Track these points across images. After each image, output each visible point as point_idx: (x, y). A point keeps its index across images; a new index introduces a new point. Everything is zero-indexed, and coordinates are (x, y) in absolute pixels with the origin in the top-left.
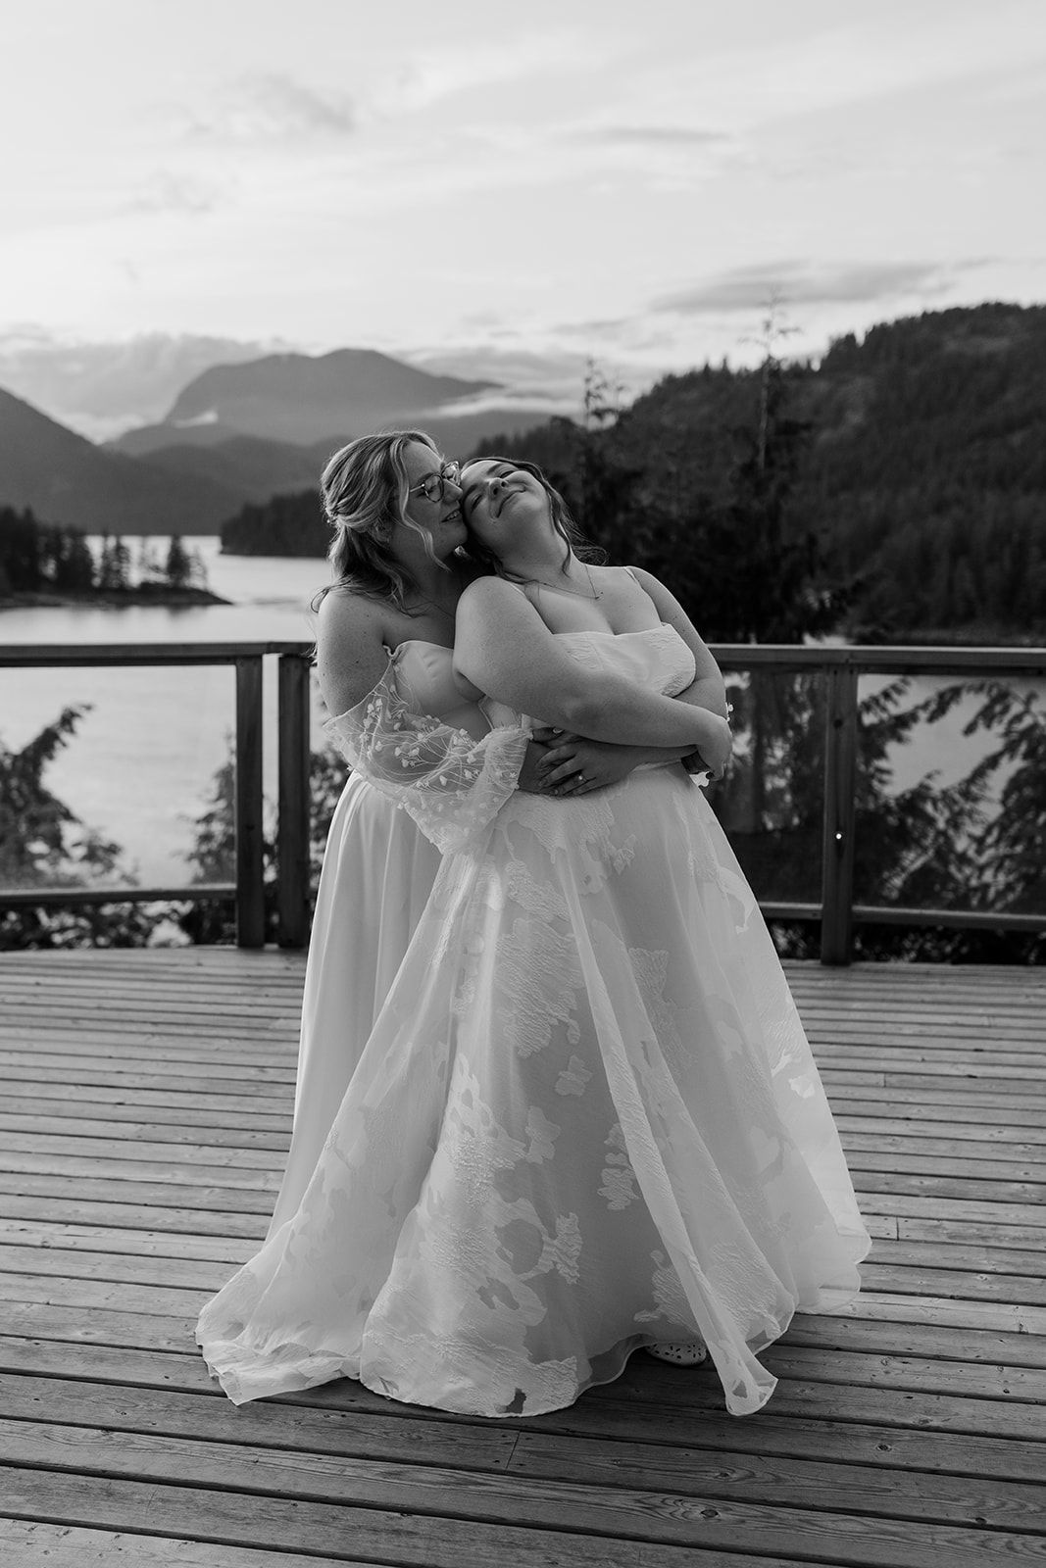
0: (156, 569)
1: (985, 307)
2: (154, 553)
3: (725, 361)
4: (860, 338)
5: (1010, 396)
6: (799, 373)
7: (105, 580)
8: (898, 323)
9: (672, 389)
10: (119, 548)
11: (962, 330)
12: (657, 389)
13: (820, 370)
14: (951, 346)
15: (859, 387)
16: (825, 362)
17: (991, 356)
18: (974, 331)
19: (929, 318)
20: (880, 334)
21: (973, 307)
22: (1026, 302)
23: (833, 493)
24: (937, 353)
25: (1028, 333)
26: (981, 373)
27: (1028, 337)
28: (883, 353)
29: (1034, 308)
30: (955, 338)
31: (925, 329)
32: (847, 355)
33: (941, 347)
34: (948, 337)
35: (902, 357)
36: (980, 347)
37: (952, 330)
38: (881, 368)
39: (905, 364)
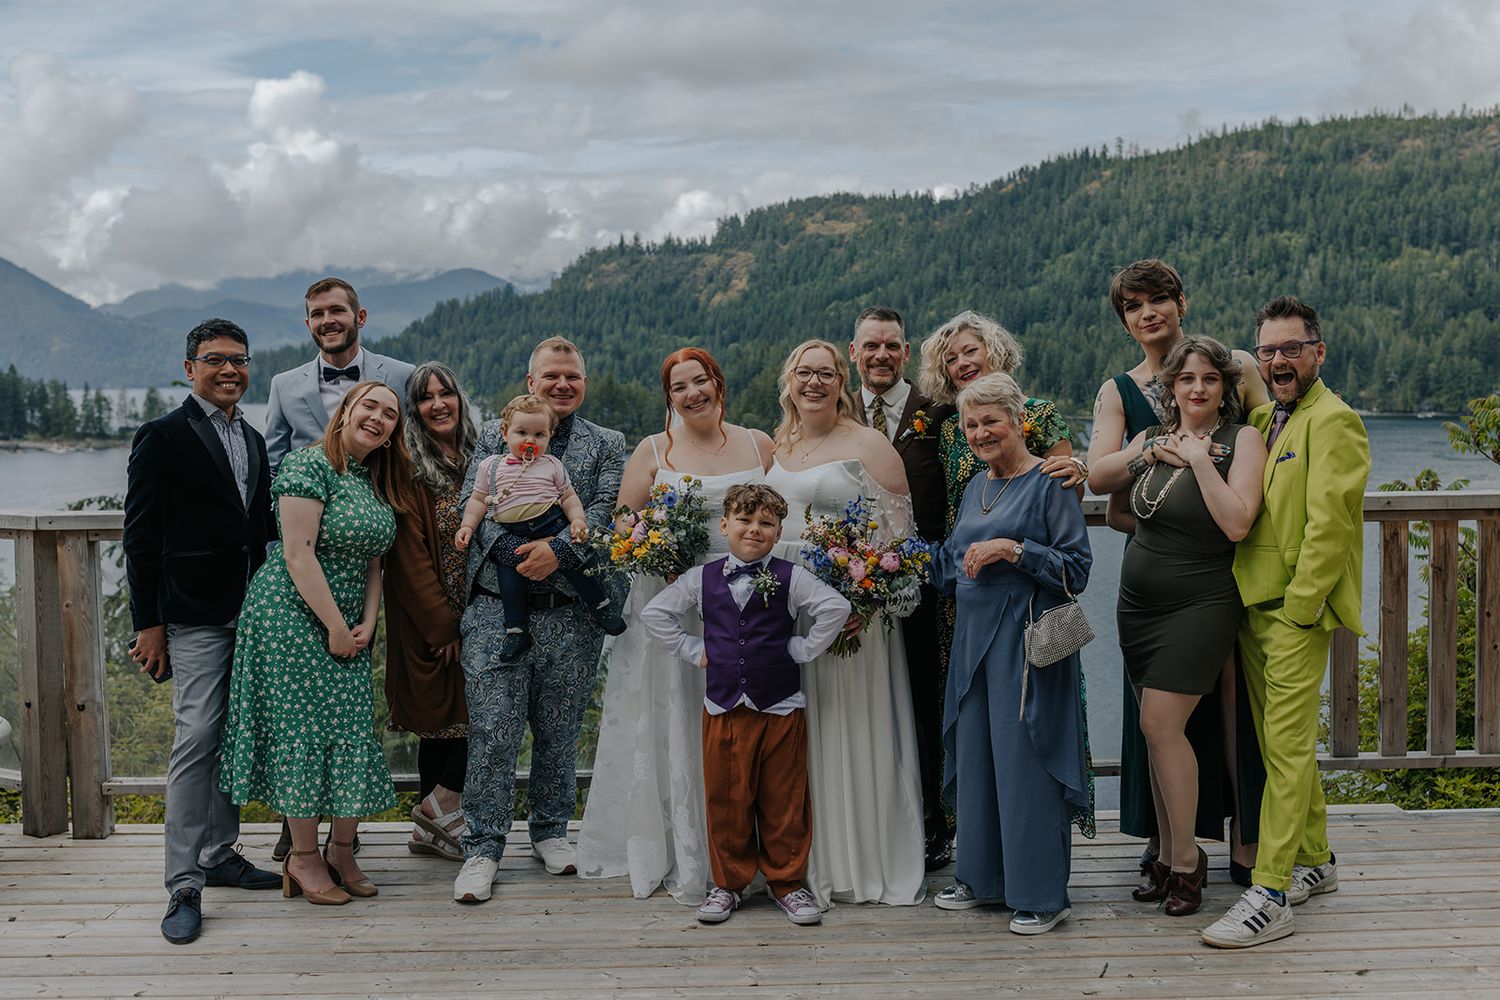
0: (136, 416)
1: (837, 196)
2: (133, 400)
3: (636, 239)
4: (743, 221)
5: (856, 268)
6: (696, 248)
7: (85, 427)
8: (770, 208)
9: (593, 261)
10: (99, 399)
11: (819, 216)
12: (582, 260)
13: (712, 246)
14: (811, 228)
15: (743, 261)
16: (714, 240)
17: (842, 236)
18: (828, 217)
19: (794, 205)
20: (758, 218)
21: (827, 197)
22: (867, 196)
23: (724, 344)
24: (801, 234)
25: (870, 217)
26: (834, 250)
27: (869, 221)
28: (759, 233)
29: (873, 199)
30: (813, 222)
31: (792, 214)
32: (732, 233)
33: (804, 229)
34: (808, 220)
35: (775, 236)
36: (834, 230)
37: (812, 215)
38: (759, 245)
39: (777, 242)
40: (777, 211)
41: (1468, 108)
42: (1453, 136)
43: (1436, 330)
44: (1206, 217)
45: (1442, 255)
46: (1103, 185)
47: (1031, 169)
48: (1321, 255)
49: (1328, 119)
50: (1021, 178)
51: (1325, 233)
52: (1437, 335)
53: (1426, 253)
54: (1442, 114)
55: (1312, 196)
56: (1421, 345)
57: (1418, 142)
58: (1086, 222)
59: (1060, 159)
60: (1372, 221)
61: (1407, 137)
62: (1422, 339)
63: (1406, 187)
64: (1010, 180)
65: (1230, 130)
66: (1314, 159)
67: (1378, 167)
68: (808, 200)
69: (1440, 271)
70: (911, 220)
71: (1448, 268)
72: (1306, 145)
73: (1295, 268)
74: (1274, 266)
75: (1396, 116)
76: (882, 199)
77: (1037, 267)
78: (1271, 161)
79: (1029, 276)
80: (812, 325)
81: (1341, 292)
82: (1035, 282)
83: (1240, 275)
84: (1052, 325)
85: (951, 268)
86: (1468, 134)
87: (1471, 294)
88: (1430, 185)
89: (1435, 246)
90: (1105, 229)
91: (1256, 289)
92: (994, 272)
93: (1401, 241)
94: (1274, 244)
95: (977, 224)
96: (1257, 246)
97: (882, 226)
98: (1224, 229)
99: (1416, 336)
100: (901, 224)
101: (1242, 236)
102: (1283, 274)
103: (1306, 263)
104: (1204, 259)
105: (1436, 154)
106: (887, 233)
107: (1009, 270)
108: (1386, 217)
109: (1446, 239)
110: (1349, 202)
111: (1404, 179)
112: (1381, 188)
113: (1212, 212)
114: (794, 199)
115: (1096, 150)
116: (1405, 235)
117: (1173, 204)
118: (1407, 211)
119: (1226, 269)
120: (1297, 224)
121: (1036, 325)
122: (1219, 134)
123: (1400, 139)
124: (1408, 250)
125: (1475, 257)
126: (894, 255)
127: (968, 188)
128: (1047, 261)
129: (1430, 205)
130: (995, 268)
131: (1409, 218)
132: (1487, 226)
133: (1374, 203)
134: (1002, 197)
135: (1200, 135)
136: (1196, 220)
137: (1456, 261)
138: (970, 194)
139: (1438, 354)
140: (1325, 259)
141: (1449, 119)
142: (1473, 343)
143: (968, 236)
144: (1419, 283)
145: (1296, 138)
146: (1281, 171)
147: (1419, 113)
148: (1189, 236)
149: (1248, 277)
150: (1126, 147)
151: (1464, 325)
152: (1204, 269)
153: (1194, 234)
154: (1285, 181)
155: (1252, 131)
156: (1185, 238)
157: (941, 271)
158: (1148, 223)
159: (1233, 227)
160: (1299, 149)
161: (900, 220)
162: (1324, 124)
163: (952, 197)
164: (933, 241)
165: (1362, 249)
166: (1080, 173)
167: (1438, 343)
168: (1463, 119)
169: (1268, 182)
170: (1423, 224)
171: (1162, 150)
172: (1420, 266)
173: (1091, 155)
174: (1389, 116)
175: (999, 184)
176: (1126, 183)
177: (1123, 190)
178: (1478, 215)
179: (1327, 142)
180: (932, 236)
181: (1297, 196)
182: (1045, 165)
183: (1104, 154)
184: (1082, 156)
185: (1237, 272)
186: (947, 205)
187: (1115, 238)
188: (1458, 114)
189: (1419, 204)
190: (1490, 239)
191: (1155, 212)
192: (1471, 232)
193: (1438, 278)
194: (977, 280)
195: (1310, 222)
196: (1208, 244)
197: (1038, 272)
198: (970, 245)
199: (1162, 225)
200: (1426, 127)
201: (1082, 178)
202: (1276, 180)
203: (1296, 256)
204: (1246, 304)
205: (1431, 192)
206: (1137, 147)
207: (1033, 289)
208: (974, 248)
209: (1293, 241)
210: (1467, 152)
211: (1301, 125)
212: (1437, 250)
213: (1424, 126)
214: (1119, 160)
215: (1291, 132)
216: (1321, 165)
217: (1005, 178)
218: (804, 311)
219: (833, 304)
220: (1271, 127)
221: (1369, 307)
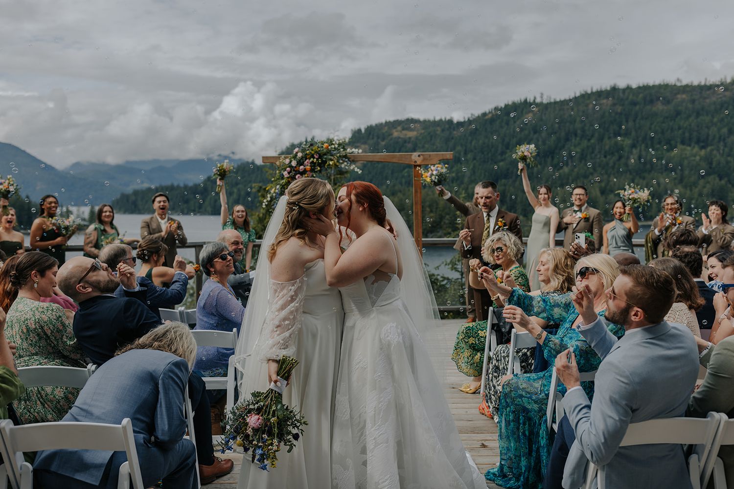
1: (408, 120)
4: (363, 131)
8: (376, 125)
11: (399, 128)
12: (288, 148)
13: (349, 142)
14: (396, 134)
16: (350, 139)
17: (410, 138)
18: (403, 129)
19: (388, 124)
20: (370, 130)
21: (403, 120)
22: (422, 119)
24: (391, 137)
25: (423, 129)
26: (407, 144)
27: (423, 131)
28: (371, 137)
29: (425, 121)
30: (397, 131)
31: (386, 128)
32: (358, 137)
33: (392, 134)
34: (394, 131)
35: (378, 138)
36: (406, 135)
37: (396, 128)
38: (371, 142)
39: (379, 140)
40: (380, 126)
41: (708, 80)
42: (701, 93)
43: (695, 184)
44: (583, 131)
45: (696, 149)
46: (534, 115)
47: (500, 107)
48: (639, 149)
49: (641, 85)
50: (495, 112)
51: (640, 139)
52: (696, 187)
53: (689, 148)
54: (696, 83)
55: (634, 121)
56: (688, 192)
57: (684, 96)
58: (526, 132)
59: (514, 103)
60: (663, 133)
61: (678, 93)
62: (688, 188)
63: (679, 117)
64: (489, 112)
65: (594, 90)
66: (634, 104)
67: (665, 108)
68: (394, 121)
69: (695, 156)
70: (443, 131)
71: (700, 155)
72: (631, 97)
73: (626, 154)
74: (616, 154)
75: (673, 84)
76: (429, 121)
77: (503, 153)
78: (614, 105)
79: (499, 157)
80: (396, 179)
81: (648, 166)
82: (502, 160)
83: (600, 158)
84: (511, 180)
85: (462, 153)
86: (708, 92)
87: (710, 168)
88: (689, 116)
89: (693, 145)
90: (536, 136)
91: (607, 164)
92: (483, 156)
93: (677, 142)
94: (616, 143)
95: (474, 133)
96: (608, 144)
97: (429, 133)
98: (592, 136)
99: (685, 187)
100: (438, 132)
101: (601, 139)
102: (620, 158)
103: (631, 153)
104: (583, 150)
105: (693, 101)
106: (431, 137)
107: (490, 155)
108: (669, 131)
109: (698, 142)
110: (651, 124)
111: (678, 113)
112: (667, 118)
113: (587, 128)
114: (388, 121)
115: (530, 99)
116: (679, 140)
117: (568, 124)
118: (679, 128)
119: (593, 155)
120: (626, 134)
121: (503, 181)
122: (589, 92)
123: (676, 94)
124: (680, 146)
125: (712, 150)
126: (435, 147)
127: (470, 116)
128: (508, 151)
129: (690, 125)
130: (483, 153)
131: (680, 131)
132: (717, 136)
133: (664, 125)
134: (486, 120)
135: (581, 93)
136: (579, 132)
137: (703, 152)
138: (471, 119)
139: (696, 196)
140: (640, 151)
141: (698, 86)
142: (713, 191)
143: (470, 138)
144: (686, 162)
145: (626, 94)
146: (619, 109)
147: (684, 83)
148: (576, 139)
149: (604, 159)
150: (545, 97)
151: (708, 182)
152: (582, 155)
153: (578, 139)
154: (621, 114)
155: (605, 91)
156: (573, 140)
157: (457, 155)
158: (556, 133)
159: (596, 135)
160: (627, 98)
161: (437, 130)
162: (639, 88)
163: (462, 120)
164: (453, 141)
165: (658, 146)
166: (523, 109)
167: (696, 191)
168: (705, 86)
169: (613, 114)
170: (687, 135)
171: (562, 99)
172: (686, 154)
173: (528, 100)
174: (670, 84)
175: (484, 114)
176: (545, 114)
177: (544, 118)
178: (713, 130)
179: (641, 96)
180: (452, 138)
181: (627, 121)
182: (506, 106)
183: (534, 101)
184: (524, 102)
185: (598, 156)
186: (460, 124)
187: (540, 140)
188: (703, 83)
189: (685, 125)
190: (719, 142)
191: (559, 128)
192: (710, 138)
193: (694, 160)
194: (474, 159)
195: (633, 133)
196: (585, 143)
197: (504, 156)
198: (471, 143)
199: (563, 134)
200: (688, 89)
201: (524, 112)
202: (617, 113)
203: (627, 149)
204: (603, 172)
205: (691, 119)
206: (550, 98)
207: (501, 164)
208: (473, 143)
209: (625, 143)
210: (708, 101)
211: (629, 88)
212: (694, 147)
213: (687, 89)
214: (541, 103)
215: (624, 90)
216: (637, 107)
217: (487, 111)
218: (392, 173)
219: (406, 170)
220: (614, 89)
221: (662, 173)
